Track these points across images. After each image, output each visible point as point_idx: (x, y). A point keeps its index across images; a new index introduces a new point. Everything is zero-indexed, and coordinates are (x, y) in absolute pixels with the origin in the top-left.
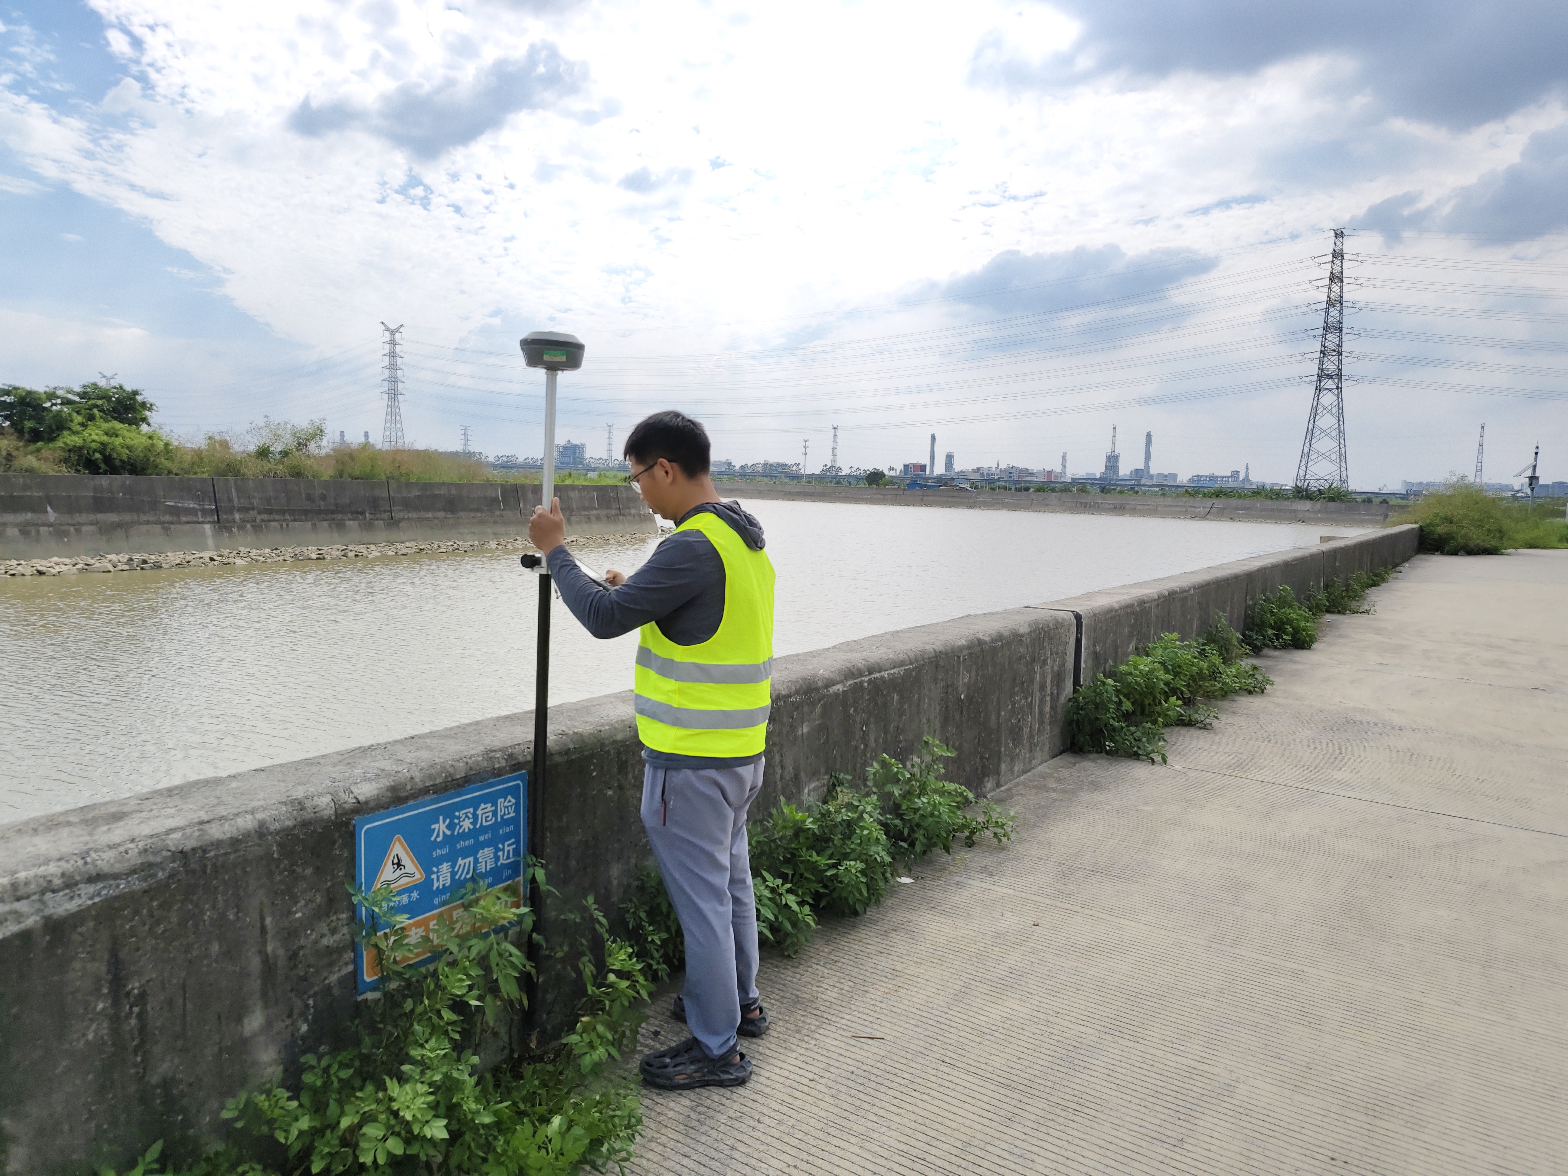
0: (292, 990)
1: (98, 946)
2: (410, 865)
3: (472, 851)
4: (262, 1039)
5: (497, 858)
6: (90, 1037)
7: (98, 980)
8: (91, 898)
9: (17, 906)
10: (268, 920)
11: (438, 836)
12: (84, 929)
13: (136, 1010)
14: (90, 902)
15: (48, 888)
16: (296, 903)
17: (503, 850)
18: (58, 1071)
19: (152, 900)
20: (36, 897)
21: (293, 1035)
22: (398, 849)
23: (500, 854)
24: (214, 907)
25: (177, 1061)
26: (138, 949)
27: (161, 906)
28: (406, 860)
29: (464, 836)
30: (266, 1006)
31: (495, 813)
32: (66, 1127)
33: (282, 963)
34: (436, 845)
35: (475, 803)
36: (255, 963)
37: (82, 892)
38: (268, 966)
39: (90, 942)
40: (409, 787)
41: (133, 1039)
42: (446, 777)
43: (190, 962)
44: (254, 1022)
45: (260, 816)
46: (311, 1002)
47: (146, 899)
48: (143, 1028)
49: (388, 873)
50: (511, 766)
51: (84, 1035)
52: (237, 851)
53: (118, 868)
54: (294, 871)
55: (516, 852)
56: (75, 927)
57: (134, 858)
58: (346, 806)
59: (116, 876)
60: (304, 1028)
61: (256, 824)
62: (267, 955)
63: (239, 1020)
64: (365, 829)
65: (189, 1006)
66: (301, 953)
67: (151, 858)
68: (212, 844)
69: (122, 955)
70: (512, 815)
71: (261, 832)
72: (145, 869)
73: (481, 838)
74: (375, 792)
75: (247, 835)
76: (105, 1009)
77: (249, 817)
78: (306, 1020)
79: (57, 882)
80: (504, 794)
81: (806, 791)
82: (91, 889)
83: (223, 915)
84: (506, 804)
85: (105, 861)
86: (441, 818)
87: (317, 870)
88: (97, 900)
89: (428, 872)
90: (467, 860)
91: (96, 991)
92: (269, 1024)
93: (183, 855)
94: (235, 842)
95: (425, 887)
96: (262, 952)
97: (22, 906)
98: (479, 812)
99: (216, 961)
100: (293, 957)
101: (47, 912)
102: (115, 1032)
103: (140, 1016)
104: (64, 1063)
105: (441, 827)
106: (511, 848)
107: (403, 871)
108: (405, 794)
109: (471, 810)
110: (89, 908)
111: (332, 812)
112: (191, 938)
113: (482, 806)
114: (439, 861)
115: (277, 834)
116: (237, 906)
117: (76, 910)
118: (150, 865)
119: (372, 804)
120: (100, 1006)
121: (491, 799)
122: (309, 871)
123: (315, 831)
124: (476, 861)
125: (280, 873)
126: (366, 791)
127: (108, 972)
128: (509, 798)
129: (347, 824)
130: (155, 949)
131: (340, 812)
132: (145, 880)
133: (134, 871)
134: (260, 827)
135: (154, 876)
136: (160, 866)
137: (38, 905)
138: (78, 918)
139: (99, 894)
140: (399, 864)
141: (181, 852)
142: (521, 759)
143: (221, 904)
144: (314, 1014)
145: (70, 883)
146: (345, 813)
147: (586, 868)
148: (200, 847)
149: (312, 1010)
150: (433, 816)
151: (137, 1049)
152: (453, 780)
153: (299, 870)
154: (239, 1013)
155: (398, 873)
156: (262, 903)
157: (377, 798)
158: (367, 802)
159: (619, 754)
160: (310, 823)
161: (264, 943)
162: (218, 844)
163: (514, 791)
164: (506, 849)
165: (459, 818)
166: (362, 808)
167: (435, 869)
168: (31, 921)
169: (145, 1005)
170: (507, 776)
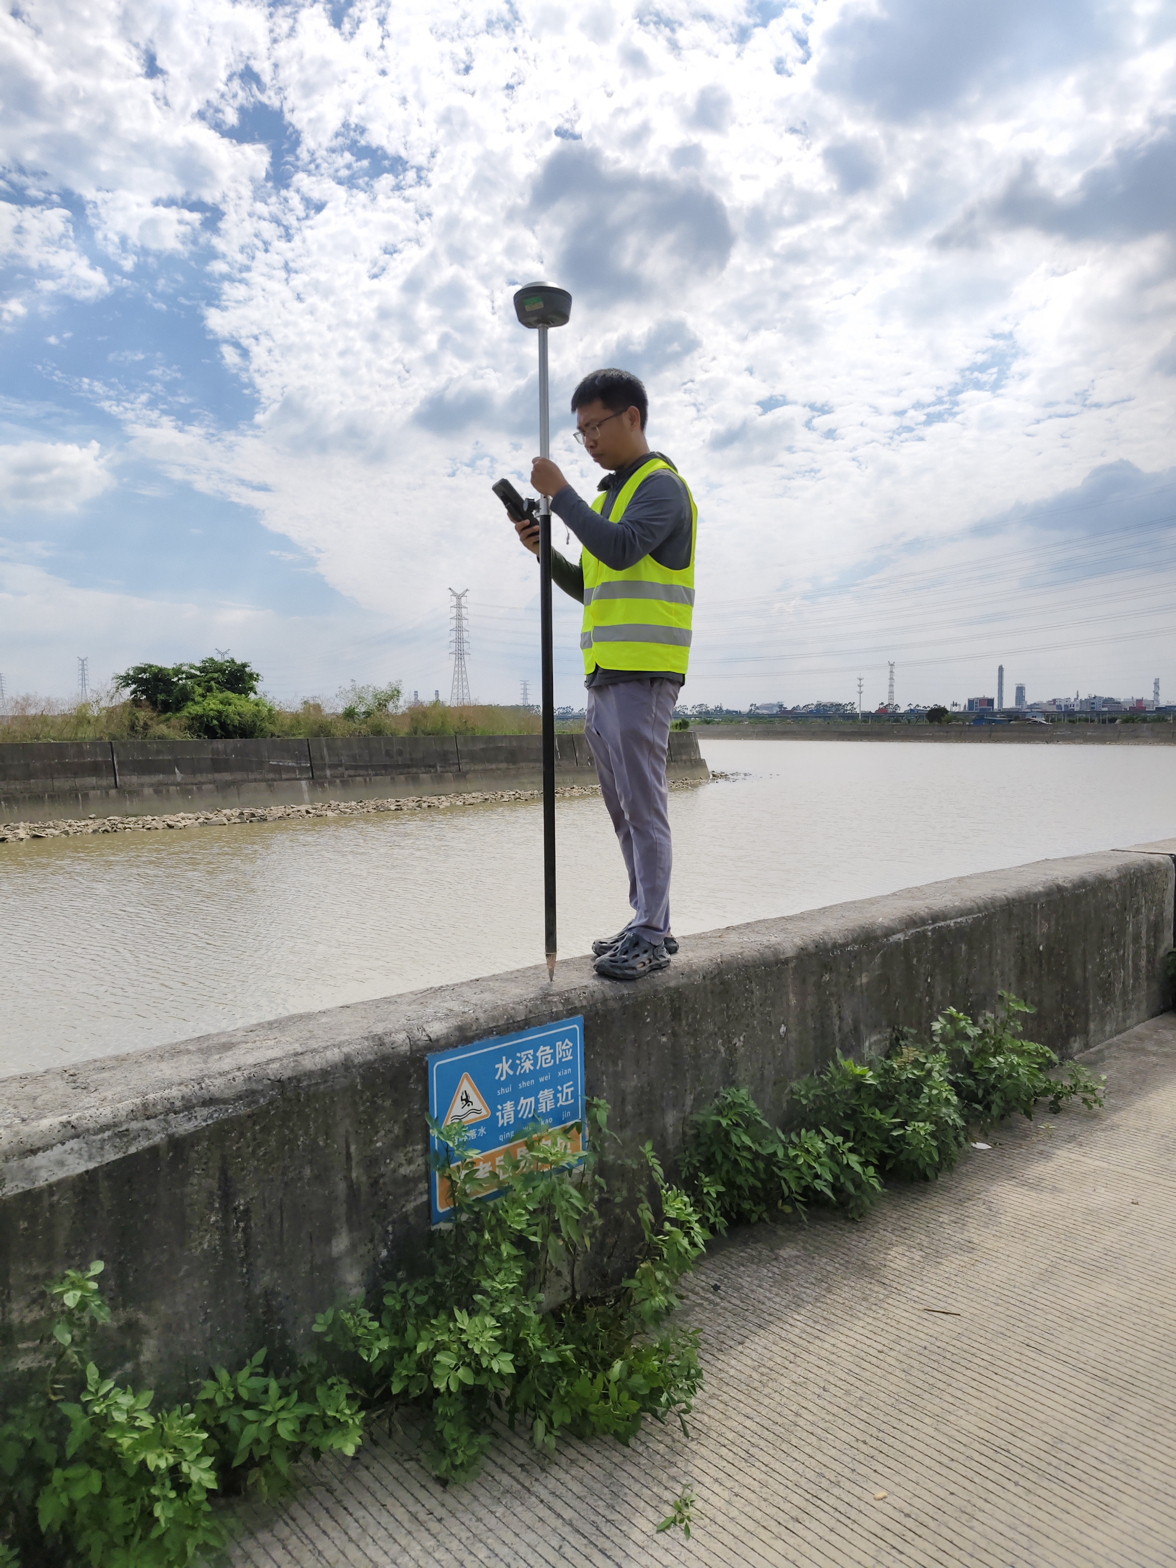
0: (373, 1216)
1: (211, 1164)
2: (477, 1102)
3: (533, 1092)
4: (348, 1261)
5: (556, 1100)
6: (205, 1246)
7: (211, 1194)
8: (205, 1121)
9: (147, 1123)
10: (353, 1148)
11: (501, 1075)
12: (200, 1148)
13: (242, 1224)
14: (204, 1124)
15: (171, 1109)
16: (377, 1132)
17: (562, 1091)
18: (181, 1274)
19: (254, 1124)
20: (162, 1117)
21: (374, 1259)
22: (466, 1086)
23: (559, 1095)
24: (306, 1133)
25: (276, 1274)
26: (243, 1169)
27: (263, 1130)
28: (473, 1097)
29: (525, 1077)
30: (351, 1230)
31: (553, 1056)
32: (187, 1326)
33: (364, 1188)
34: (501, 1084)
35: (534, 1045)
36: (341, 1188)
37: (198, 1114)
38: (353, 1191)
39: (204, 1160)
40: (474, 1028)
41: (240, 1251)
42: (508, 1019)
43: (286, 1183)
44: (341, 1243)
45: (346, 1050)
46: (390, 1228)
47: (249, 1124)
48: (247, 1243)
49: (457, 1108)
50: (567, 1010)
51: (200, 1244)
52: (326, 1082)
53: (228, 1094)
54: (375, 1102)
55: (574, 1095)
56: (193, 1146)
57: (240, 1085)
58: (420, 1043)
59: (225, 1101)
60: (384, 1253)
61: (343, 1057)
62: (352, 1180)
63: (328, 1241)
64: (437, 1064)
65: (286, 1225)
66: (381, 1181)
67: (254, 1086)
68: (305, 1074)
69: (230, 1173)
70: (570, 1058)
71: (347, 1064)
72: (248, 1095)
73: (541, 1080)
74: (445, 1031)
75: (335, 1067)
76: (217, 1221)
77: (336, 1050)
78: (386, 1246)
79: (178, 1104)
80: (561, 1037)
81: (867, 1044)
82: (205, 1112)
83: (314, 1142)
84: (564, 1047)
85: (217, 1086)
86: (504, 1058)
87: (395, 1102)
88: (210, 1122)
89: (494, 1110)
90: (529, 1100)
91: (210, 1206)
92: (353, 1247)
93: (280, 1084)
94: (325, 1074)
95: (490, 1123)
96: (348, 1178)
97: (151, 1124)
98: (539, 1054)
99: (308, 1184)
100: (374, 1184)
101: (171, 1131)
102: (224, 1242)
103: (244, 1230)
104: (185, 1268)
105: (504, 1067)
106: (569, 1090)
107: (471, 1107)
108: (471, 1034)
109: (531, 1051)
110: (204, 1129)
111: (408, 1048)
112: (287, 1162)
113: (542, 1048)
114: (504, 1099)
115: (361, 1067)
116: (327, 1134)
117: (193, 1130)
118: (253, 1092)
119: (442, 1042)
120: (213, 1219)
121: (550, 1042)
122: (388, 1103)
123: (393, 1066)
124: (537, 1101)
125: (363, 1104)
126: (437, 1029)
127: (220, 1188)
128: (567, 1041)
129: (421, 1059)
130: (256, 1169)
131: (414, 1048)
132: (249, 1106)
133: (239, 1098)
134: (346, 1060)
135: (256, 1102)
136: (262, 1093)
137: (163, 1124)
138: (194, 1138)
139: (211, 1117)
140: (467, 1100)
141: (279, 1081)
142: (577, 1004)
143: (312, 1131)
144: (392, 1241)
145: (188, 1106)
146: (418, 1051)
147: (641, 1114)
148: (295, 1077)
149: (391, 1237)
150: (496, 1057)
151: (243, 1260)
152: (514, 1022)
153: (380, 1101)
154: (328, 1235)
155: (467, 1108)
156: (347, 1131)
157: (447, 1037)
158: (437, 1040)
159: (672, 1000)
160: (389, 1058)
161: (349, 1169)
162: (310, 1074)
163: (571, 1035)
164: (565, 1091)
165: (520, 1059)
166: (434, 1046)
167: (499, 1107)
168: (158, 1139)
169: (249, 1221)
170: (565, 1020)
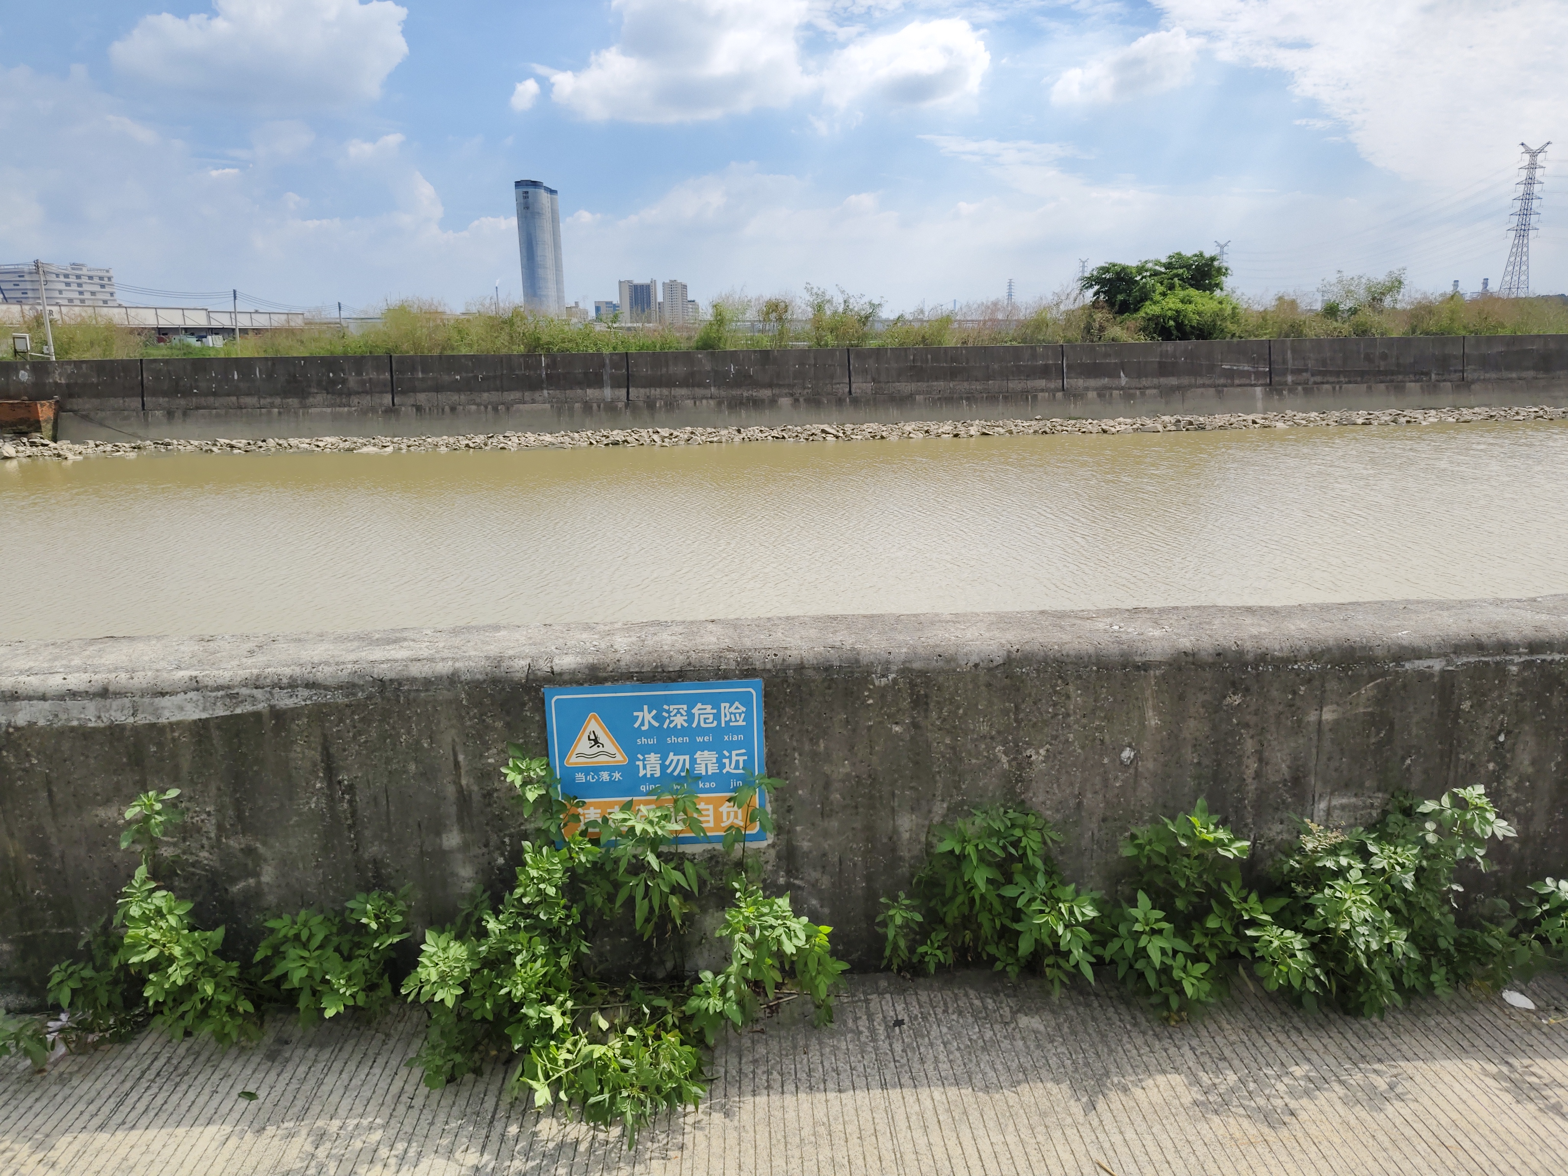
0: (487, 824)
1: (312, 738)
2: (608, 744)
3: (691, 749)
4: (460, 856)
5: (722, 766)
6: (313, 806)
7: (315, 765)
8: (305, 700)
9: (255, 691)
10: (461, 758)
11: (642, 724)
12: (300, 723)
13: (347, 797)
14: (303, 703)
15: (277, 685)
16: (488, 749)
17: (730, 758)
18: (292, 822)
19: (353, 713)
20: (268, 689)
21: (489, 863)
22: (594, 725)
23: (726, 761)
24: (409, 732)
25: (384, 848)
26: (344, 750)
27: (362, 720)
28: (602, 738)
29: (674, 731)
30: (462, 830)
31: (717, 717)
32: (301, 866)
33: (476, 798)
34: (639, 733)
35: (691, 702)
36: (451, 790)
37: (300, 694)
38: (463, 798)
39: (306, 734)
40: (610, 669)
41: (347, 819)
42: (656, 667)
43: (390, 772)
44: (452, 839)
45: (457, 665)
46: (507, 840)
47: (348, 712)
48: (354, 814)
49: (583, 745)
50: (741, 671)
51: (308, 803)
52: (427, 690)
53: (330, 682)
54: (484, 721)
55: (749, 764)
56: (293, 720)
57: (344, 676)
58: (539, 673)
59: (326, 688)
60: (501, 861)
61: (451, 670)
62: (461, 786)
63: (438, 834)
64: (555, 699)
65: (392, 809)
66: (495, 795)
67: (356, 680)
68: (407, 679)
69: (332, 750)
70: (741, 723)
71: (453, 679)
72: (349, 687)
73: (699, 739)
74: (573, 666)
75: (439, 678)
76: (322, 788)
77: (450, 663)
78: (502, 855)
79: (285, 681)
80: (731, 699)
81: (1323, 805)
82: (306, 693)
83: (418, 742)
84: (732, 710)
85: (324, 674)
86: (646, 707)
87: (508, 725)
88: (308, 702)
89: (633, 759)
90: (682, 758)
91: (314, 772)
92: (465, 847)
93: (382, 684)
94: (428, 683)
95: (630, 770)
96: (457, 783)
97: (258, 693)
98: (695, 711)
99: (413, 778)
100: (488, 795)
101: (273, 702)
102: (332, 808)
103: (350, 802)
104: (295, 819)
105: (646, 717)
106: (741, 759)
107: (601, 749)
108: (605, 674)
109: (685, 707)
110: (302, 707)
111: (524, 675)
112: (390, 753)
113: (699, 706)
114: (647, 750)
115: (467, 684)
116: (431, 738)
117: (292, 706)
118: (354, 685)
119: (566, 677)
120: (318, 785)
121: (715, 701)
122: (499, 724)
123: (503, 689)
124: (693, 761)
125: (470, 719)
126: (566, 662)
127: (322, 761)
128: (737, 704)
129: (537, 690)
130: (358, 753)
131: (531, 677)
132: (347, 697)
133: (340, 687)
134: (453, 674)
135: (354, 695)
136: (362, 688)
137: (268, 695)
138: (295, 713)
139: (310, 699)
140: (596, 741)
141: (381, 680)
142: (758, 665)
143: (415, 732)
144: (509, 852)
145: (293, 685)
146: (535, 680)
147: (856, 807)
148: (397, 680)
149: (508, 848)
150: (638, 703)
151: (350, 827)
152: (663, 671)
153: (489, 721)
154: (438, 828)
155: (595, 749)
156: (453, 740)
157: (573, 672)
158: (561, 674)
159: (912, 685)
160: (500, 681)
161: (459, 776)
162: (413, 680)
163: (745, 700)
164: (734, 758)
165: (668, 712)
166: (555, 679)
167: (641, 757)
168: (261, 706)
169: (354, 795)
170: (736, 680)
